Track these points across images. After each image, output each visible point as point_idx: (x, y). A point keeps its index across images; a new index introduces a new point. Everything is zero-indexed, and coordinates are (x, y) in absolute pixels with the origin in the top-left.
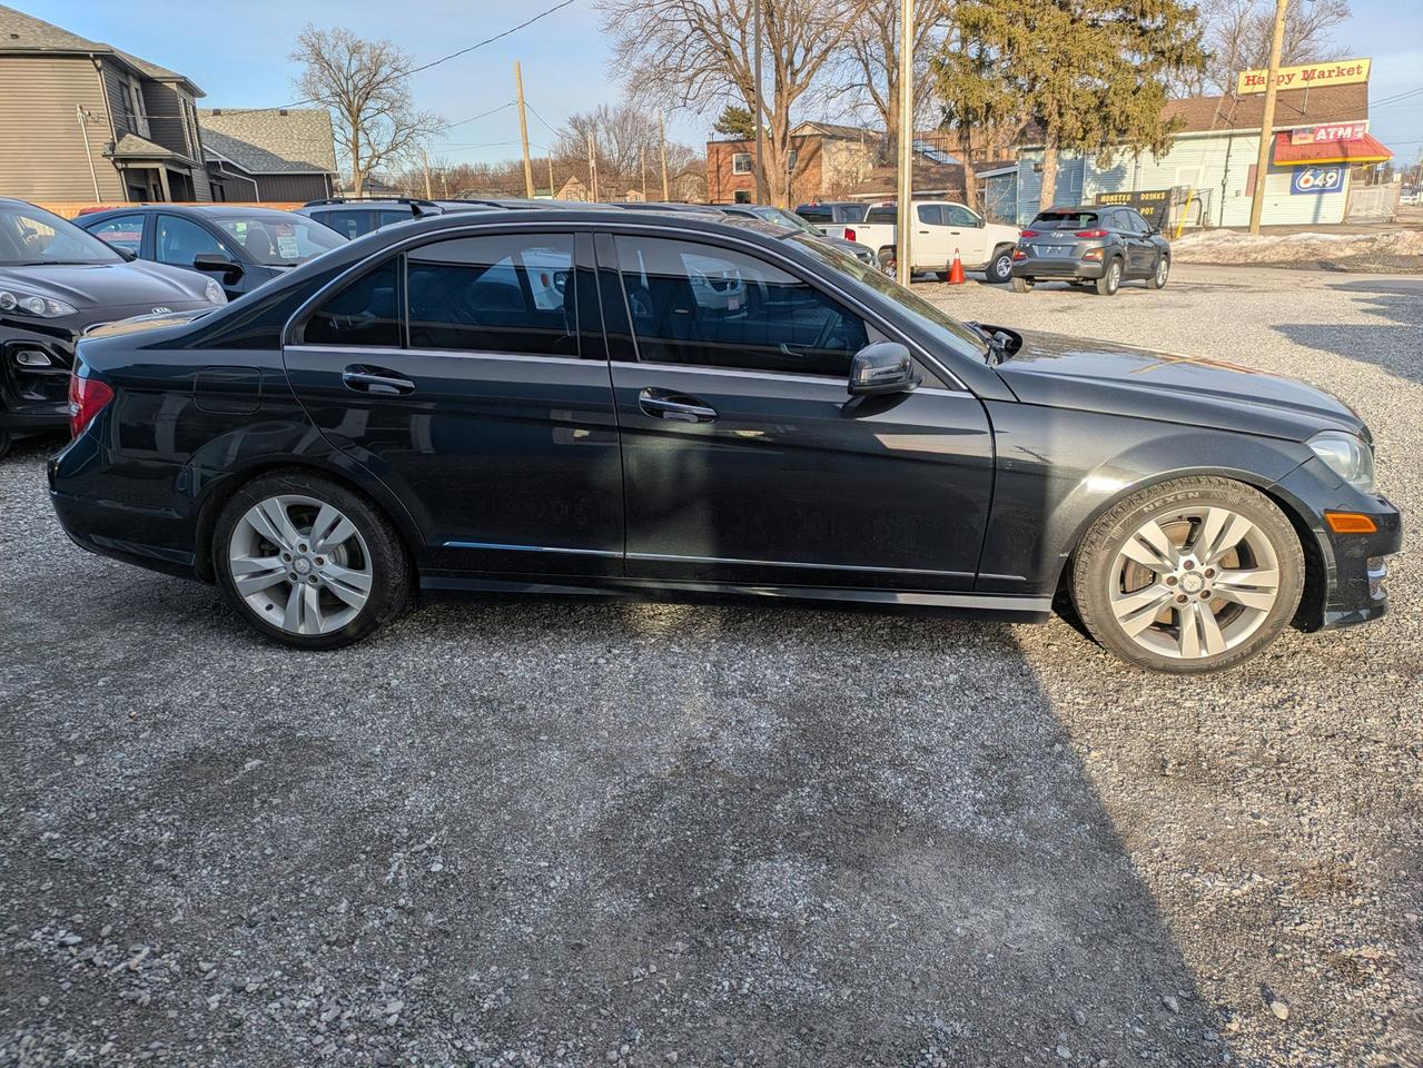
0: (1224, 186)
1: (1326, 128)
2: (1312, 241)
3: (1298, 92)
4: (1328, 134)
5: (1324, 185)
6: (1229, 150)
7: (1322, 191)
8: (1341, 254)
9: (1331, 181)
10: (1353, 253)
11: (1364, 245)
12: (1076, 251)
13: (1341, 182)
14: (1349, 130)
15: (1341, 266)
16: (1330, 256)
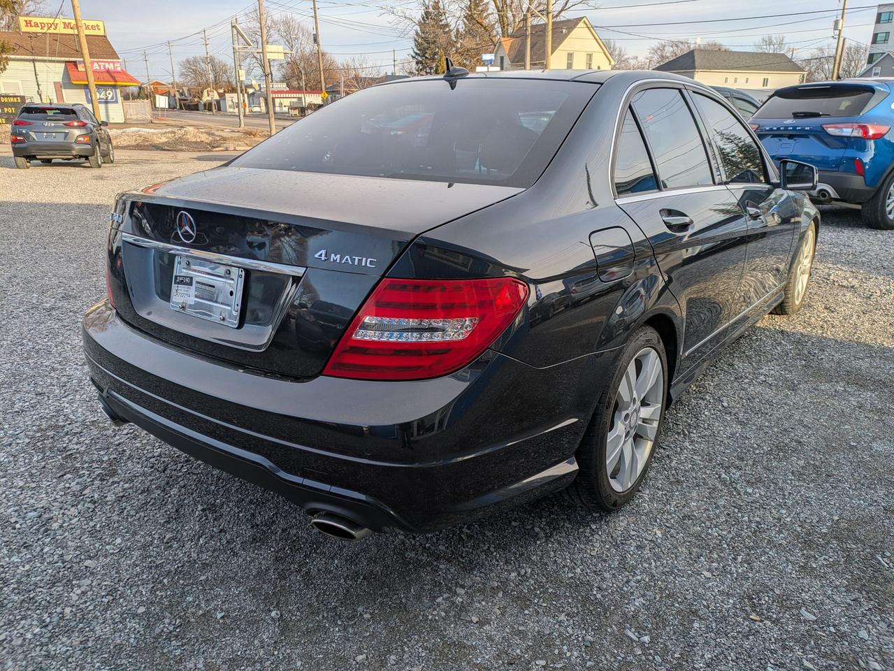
0: (40, 95)
1: (97, 62)
2: (142, 133)
3: (67, 36)
4: (100, 66)
5: (107, 99)
6: (35, 70)
7: (106, 102)
8: (161, 141)
9: (110, 96)
10: (167, 140)
11: (170, 135)
12: (68, 137)
13: (116, 97)
14: (111, 64)
15: (166, 148)
16: (156, 142)
